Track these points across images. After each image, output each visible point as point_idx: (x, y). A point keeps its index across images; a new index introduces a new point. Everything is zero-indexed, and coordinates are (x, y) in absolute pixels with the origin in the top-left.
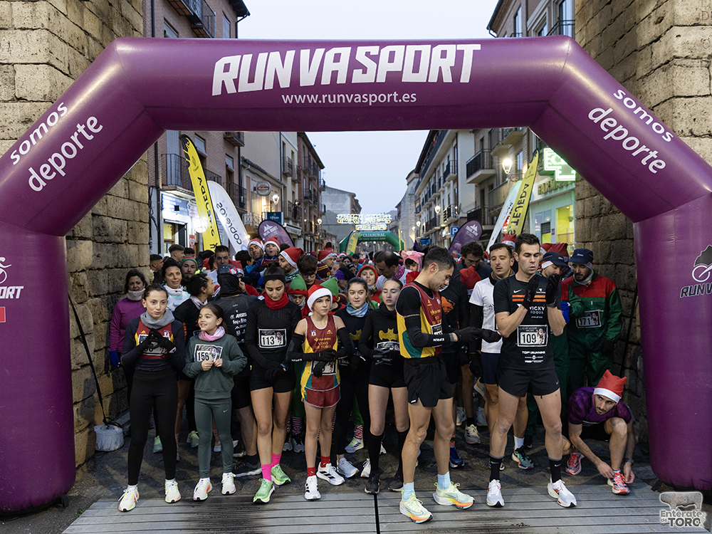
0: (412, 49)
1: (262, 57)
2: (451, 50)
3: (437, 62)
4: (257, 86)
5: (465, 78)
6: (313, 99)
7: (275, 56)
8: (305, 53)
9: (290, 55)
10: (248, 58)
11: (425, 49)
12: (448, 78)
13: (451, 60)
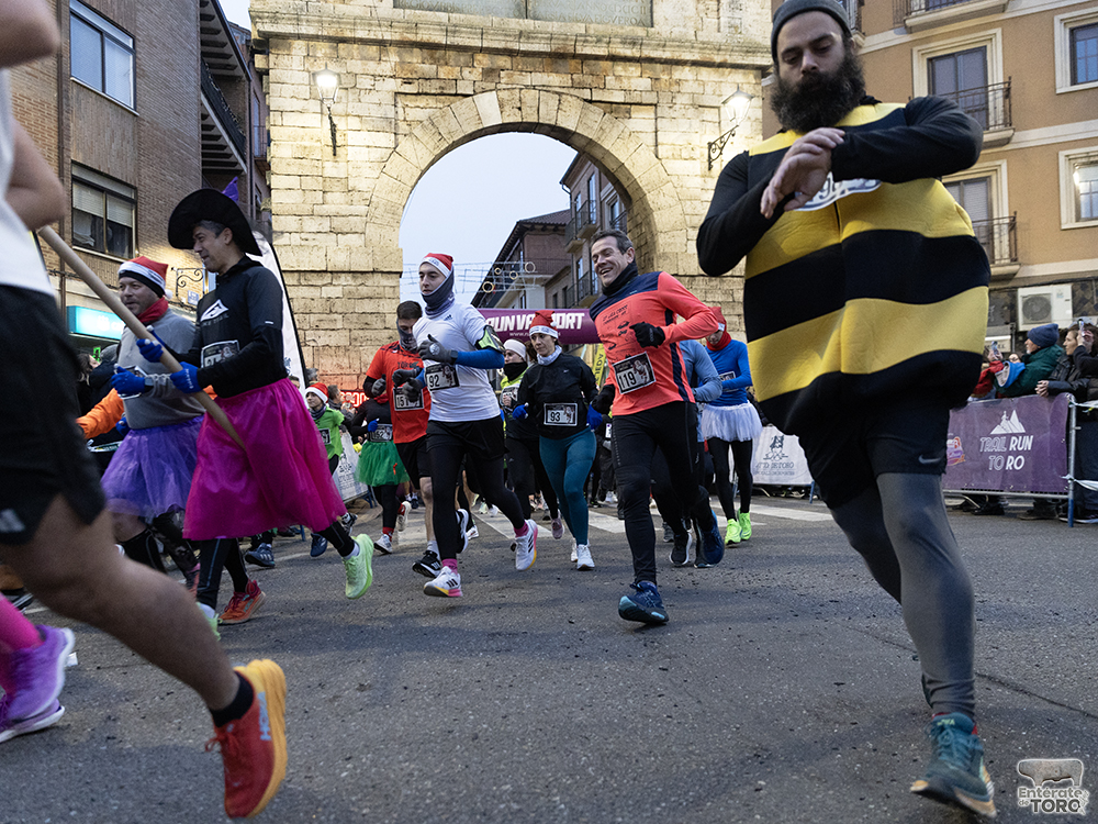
0: (559, 315)
1: (503, 318)
2: (573, 315)
3: (569, 321)
4: (501, 330)
5: (579, 327)
6: (522, 334)
7: (508, 317)
8: (519, 317)
9: (513, 317)
10: (498, 319)
11: (563, 315)
12: (572, 327)
13: (573, 320)
